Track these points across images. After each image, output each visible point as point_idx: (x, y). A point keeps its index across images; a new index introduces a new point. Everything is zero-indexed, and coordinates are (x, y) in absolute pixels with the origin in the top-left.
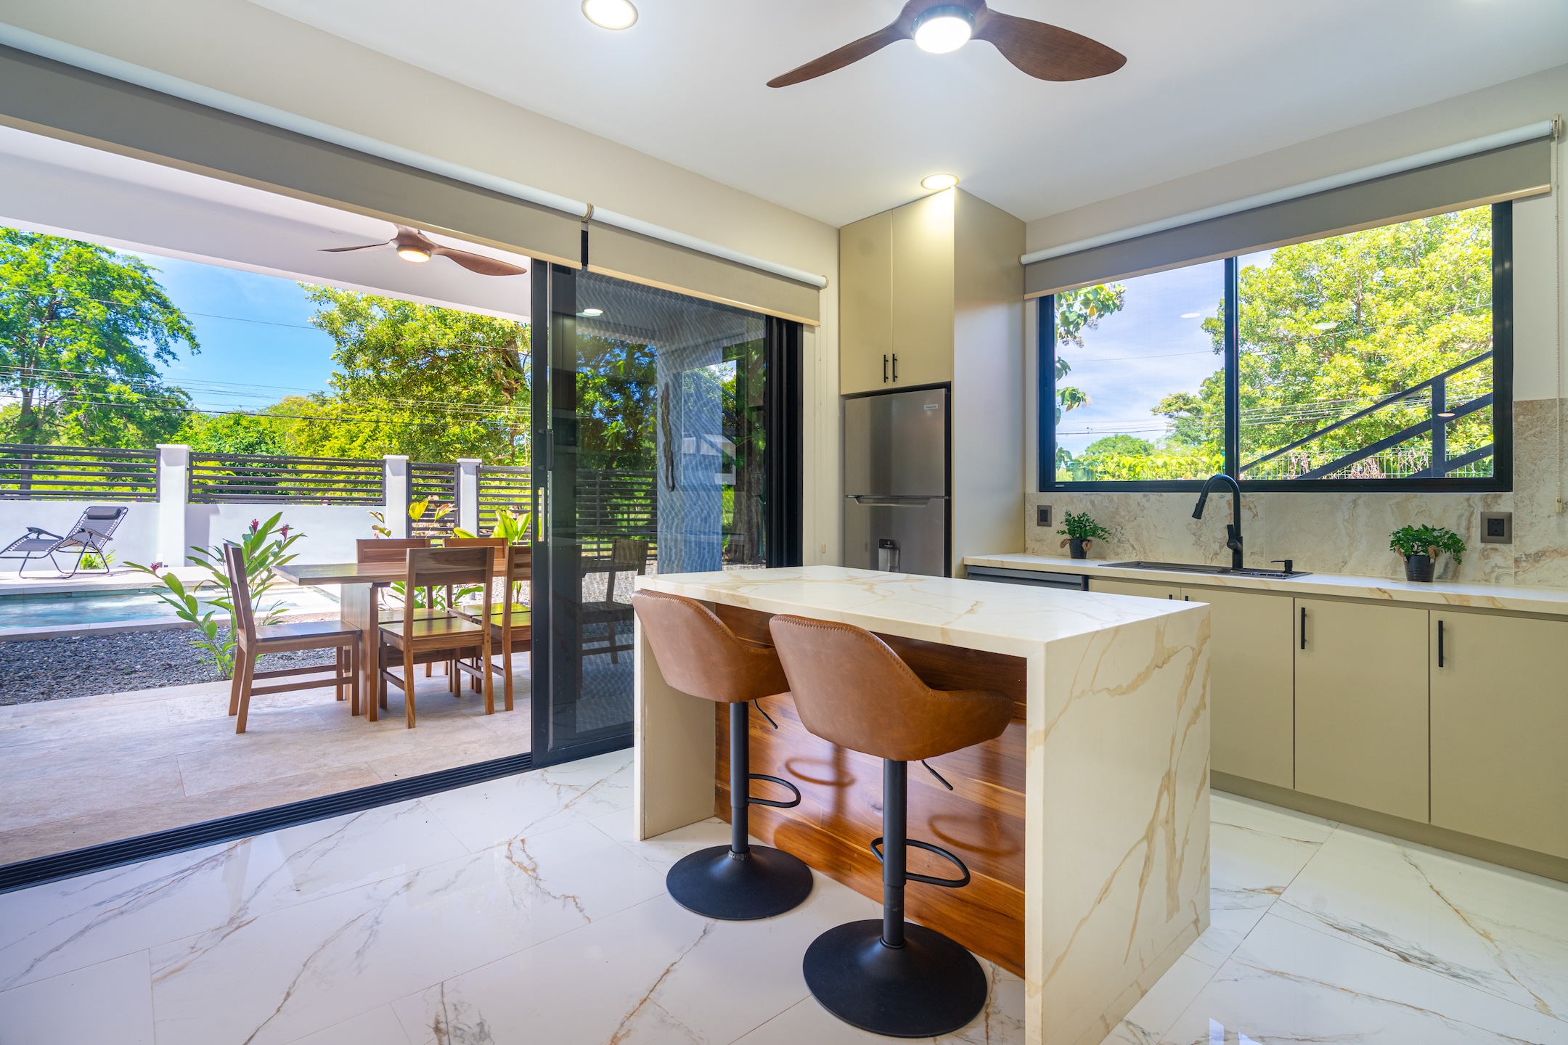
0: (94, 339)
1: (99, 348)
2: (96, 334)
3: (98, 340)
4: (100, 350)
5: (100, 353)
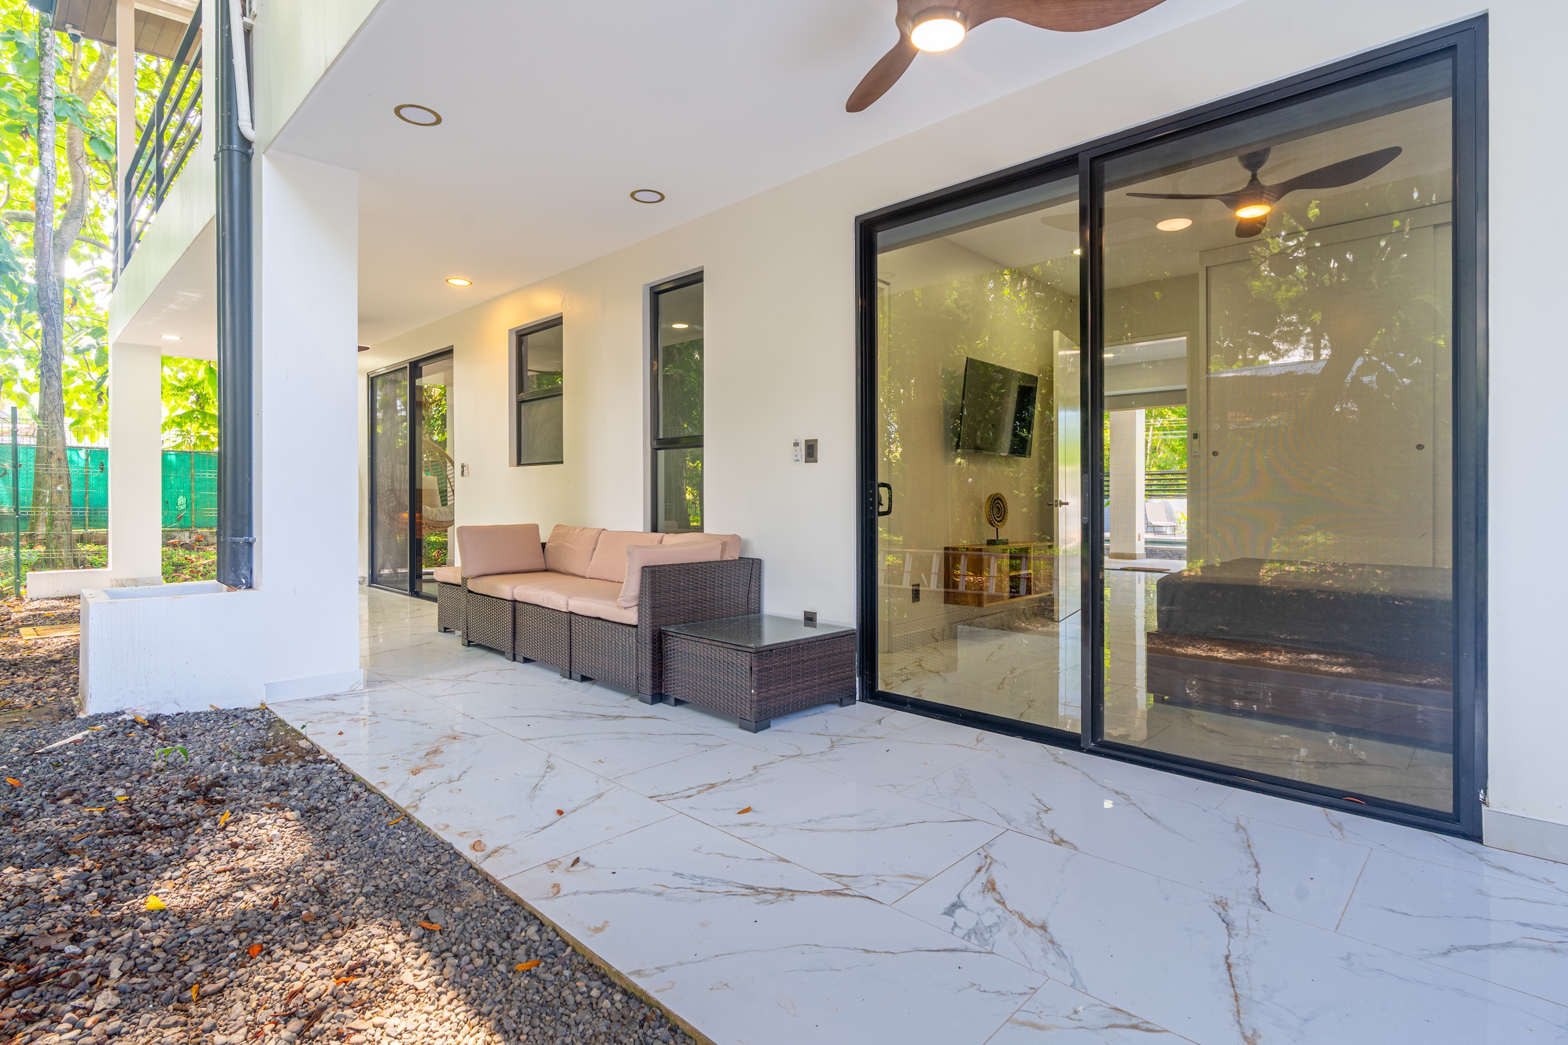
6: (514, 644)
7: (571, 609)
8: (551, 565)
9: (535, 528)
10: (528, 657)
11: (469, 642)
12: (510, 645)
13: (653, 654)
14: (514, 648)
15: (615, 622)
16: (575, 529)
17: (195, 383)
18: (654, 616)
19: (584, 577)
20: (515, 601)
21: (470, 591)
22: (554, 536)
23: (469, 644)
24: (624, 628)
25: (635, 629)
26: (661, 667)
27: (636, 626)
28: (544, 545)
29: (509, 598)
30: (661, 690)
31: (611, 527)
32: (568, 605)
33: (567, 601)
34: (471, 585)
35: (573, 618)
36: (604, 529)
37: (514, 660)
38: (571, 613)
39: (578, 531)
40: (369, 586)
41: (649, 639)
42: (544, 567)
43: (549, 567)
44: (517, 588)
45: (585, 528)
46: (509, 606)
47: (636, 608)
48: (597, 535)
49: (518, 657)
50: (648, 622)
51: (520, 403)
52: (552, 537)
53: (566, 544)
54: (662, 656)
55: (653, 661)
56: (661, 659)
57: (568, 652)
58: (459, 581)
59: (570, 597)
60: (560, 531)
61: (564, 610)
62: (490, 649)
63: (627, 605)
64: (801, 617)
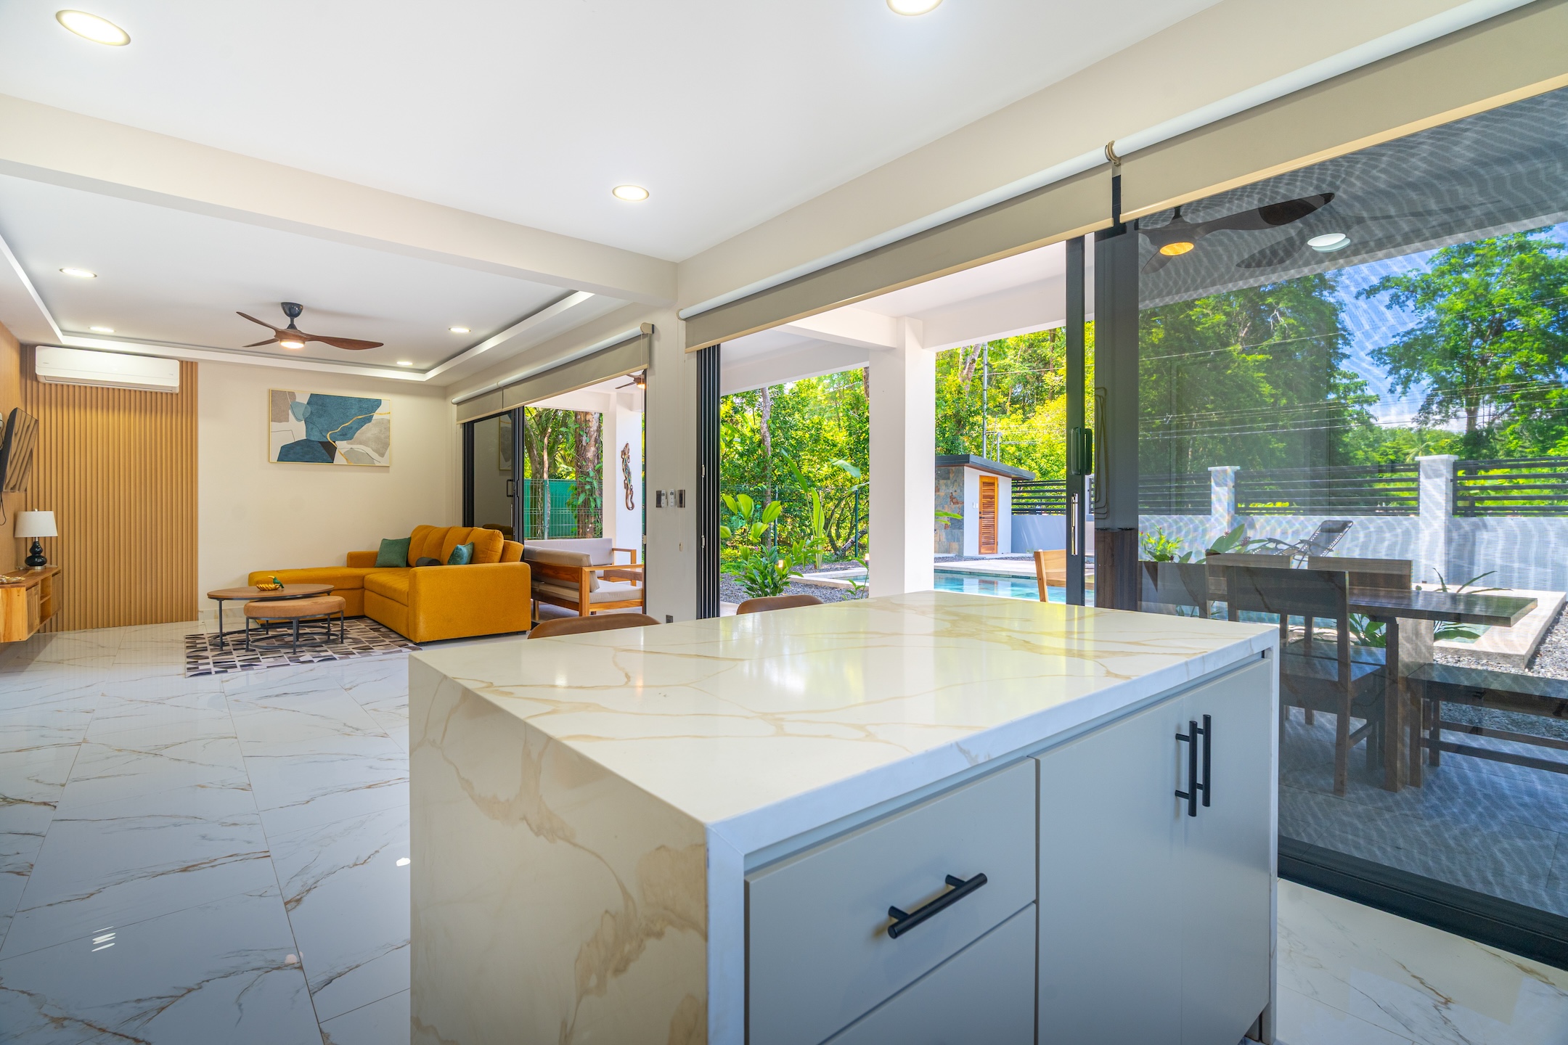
0: (1536, 346)
1: (1540, 354)
2: (1538, 340)
3: (1541, 346)
4: (1541, 356)
5: (1542, 359)
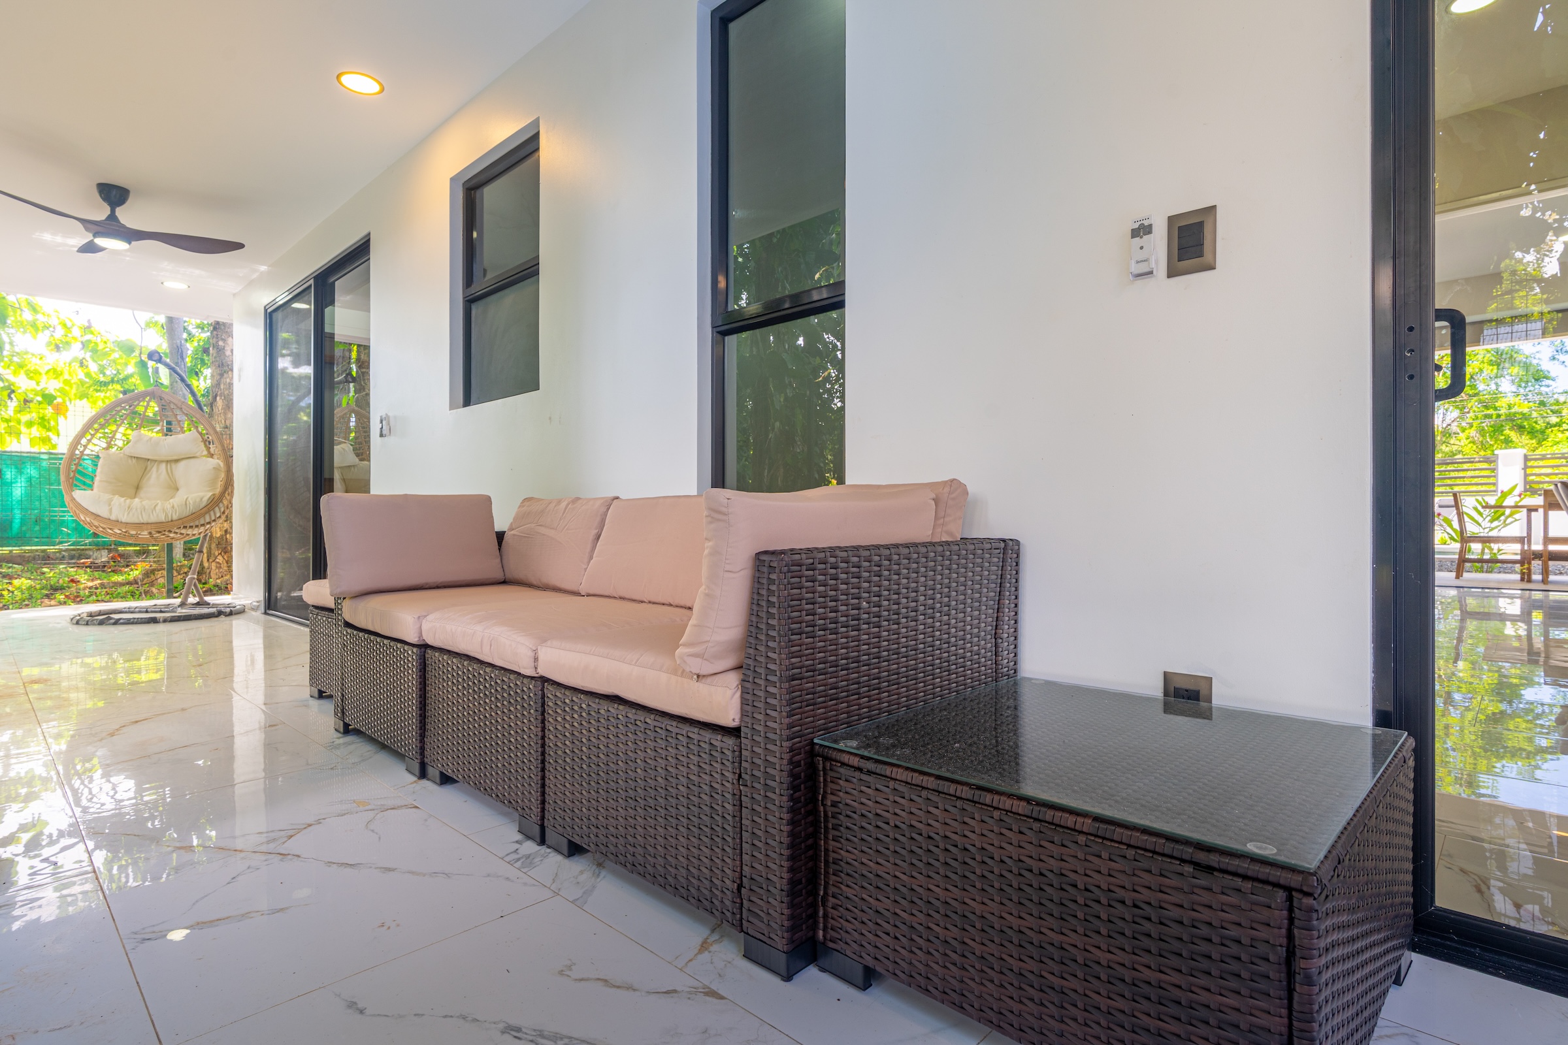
6: (422, 741)
7: (542, 671)
8: (514, 571)
9: (483, 504)
10: (450, 773)
11: (346, 726)
12: (414, 742)
13: (792, 822)
14: (422, 749)
15: (664, 714)
16: (559, 502)
17: (121, 377)
18: (797, 704)
19: (576, 594)
20: (424, 647)
21: (348, 625)
22: (520, 518)
23: (347, 730)
24: (694, 733)
25: (730, 741)
26: (815, 858)
27: (735, 732)
28: (500, 536)
29: (412, 638)
30: (814, 928)
31: (629, 491)
32: (536, 659)
33: (535, 651)
34: (349, 612)
35: (550, 691)
36: (617, 498)
37: (423, 775)
38: (544, 680)
39: (563, 505)
40: (266, 613)
41: (779, 776)
42: (499, 575)
43: (509, 576)
44: (430, 617)
45: (578, 499)
46: (412, 654)
47: (733, 679)
48: (603, 509)
49: (431, 771)
50: (778, 722)
51: (470, 302)
52: (515, 519)
53: (543, 530)
54: (815, 824)
55: (792, 846)
56: (815, 835)
57: (537, 779)
58: (330, 603)
59: (544, 641)
60: (530, 509)
61: (529, 672)
62: (383, 747)
63: (707, 669)
64: (1155, 689)
